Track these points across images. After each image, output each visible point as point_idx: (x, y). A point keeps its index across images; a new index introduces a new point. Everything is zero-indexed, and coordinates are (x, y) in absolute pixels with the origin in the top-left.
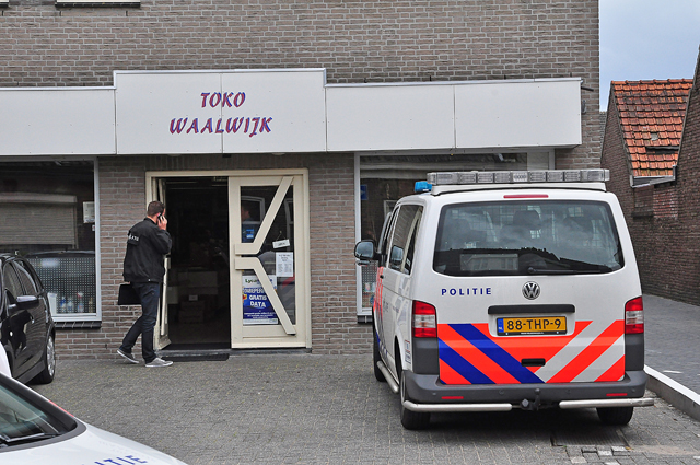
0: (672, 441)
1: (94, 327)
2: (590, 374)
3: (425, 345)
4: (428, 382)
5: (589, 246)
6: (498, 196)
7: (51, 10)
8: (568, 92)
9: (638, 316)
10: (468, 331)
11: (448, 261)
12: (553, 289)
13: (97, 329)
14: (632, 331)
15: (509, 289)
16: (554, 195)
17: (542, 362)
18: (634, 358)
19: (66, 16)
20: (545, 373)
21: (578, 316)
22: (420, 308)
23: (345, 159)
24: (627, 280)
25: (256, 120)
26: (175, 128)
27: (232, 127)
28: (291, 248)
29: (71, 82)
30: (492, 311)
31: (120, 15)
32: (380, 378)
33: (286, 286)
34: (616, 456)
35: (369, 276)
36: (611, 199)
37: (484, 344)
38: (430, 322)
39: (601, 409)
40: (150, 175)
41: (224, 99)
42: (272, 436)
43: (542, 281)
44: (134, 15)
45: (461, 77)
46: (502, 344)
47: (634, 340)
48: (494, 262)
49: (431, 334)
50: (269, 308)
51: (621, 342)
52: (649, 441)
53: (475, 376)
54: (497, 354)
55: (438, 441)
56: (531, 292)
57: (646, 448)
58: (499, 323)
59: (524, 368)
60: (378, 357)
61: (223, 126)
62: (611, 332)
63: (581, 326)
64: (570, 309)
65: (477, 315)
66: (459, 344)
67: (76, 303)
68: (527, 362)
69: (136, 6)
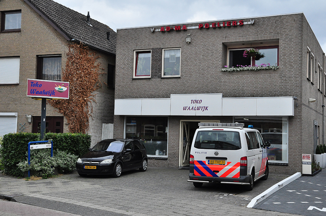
1: (166, 159)
2: (231, 176)
6: (211, 129)
7: (160, 79)
10: (201, 163)
12: (222, 153)
13: (167, 160)
14: (242, 165)
15: (211, 153)
16: (225, 129)
17: (218, 172)
18: (242, 172)
19: (163, 80)
20: (219, 174)
21: (228, 161)
23: (229, 118)
25: (204, 107)
26: (184, 109)
27: (198, 109)
30: (207, 158)
31: (175, 80)
37: (204, 166)
40: (181, 121)
41: (196, 102)
43: (220, 151)
44: (179, 80)
46: (208, 166)
47: (243, 168)
49: (193, 163)
51: (239, 168)
53: (202, 174)
54: (207, 169)
56: (217, 154)
58: (209, 161)
59: (214, 173)
61: (196, 109)
62: (237, 165)
63: (229, 163)
64: (226, 159)
65: (204, 159)
66: (199, 166)
67: (163, 153)
68: (214, 171)
69: (179, 78)
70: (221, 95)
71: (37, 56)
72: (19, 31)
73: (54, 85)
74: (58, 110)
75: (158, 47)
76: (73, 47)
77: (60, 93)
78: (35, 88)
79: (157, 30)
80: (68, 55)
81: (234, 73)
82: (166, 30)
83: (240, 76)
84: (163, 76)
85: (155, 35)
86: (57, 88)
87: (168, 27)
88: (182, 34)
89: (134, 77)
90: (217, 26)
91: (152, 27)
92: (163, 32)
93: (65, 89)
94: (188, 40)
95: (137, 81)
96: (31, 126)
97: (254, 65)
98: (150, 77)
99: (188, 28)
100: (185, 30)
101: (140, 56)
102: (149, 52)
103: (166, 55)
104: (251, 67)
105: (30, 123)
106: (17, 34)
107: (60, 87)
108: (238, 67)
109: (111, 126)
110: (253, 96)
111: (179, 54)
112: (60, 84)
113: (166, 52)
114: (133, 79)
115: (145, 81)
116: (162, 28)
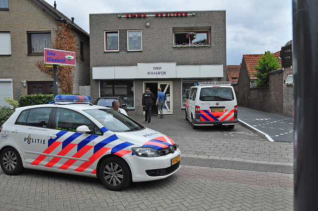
0: (241, 131)
2: (228, 119)
3: (198, 114)
4: (198, 120)
5: (228, 96)
6: (211, 86)
7: (126, 52)
8: (221, 67)
9: (237, 109)
10: (206, 111)
11: (202, 98)
12: (221, 104)
13: (134, 110)
14: (235, 111)
15: (213, 104)
16: (221, 86)
17: (219, 117)
18: (235, 116)
19: (129, 53)
20: (219, 119)
21: (226, 109)
22: (197, 107)
23: (179, 79)
24: (235, 102)
25: (163, 72)
26: (149, 73)
27: (159, 73)
28: (169, 96)
29: (130, 65)
30: (210, 107)
31: (139, 53)
32: (187, 119)
33: (168, 103)
34: (232, 134)
35: (184, 101)
36: (232, 87)
37: (209, 114)
38: (199, 109)
39: (228, 125)
40: (144, 82)
41: (157, 68)
42: (169, 130)
43: (220, 102)
44: (141, 53)
45: (201, 64)
47: (236, 113)
48: (209, 99)
49: (199, 112)
50: (165, 107)
51: (233, 113)
52: (238, 131)
53: (207, 119)
54: (211, 115)
55: (200, 131)
56: (217, 104)
57: (237, 132)
58: (211, 110)
59: (216, 118)
60: (187, 116)
61: (157, 73)
62: (232, 112)
63: (226, 110)
64: (224, 107)
65: (208, 108)
66: (204, 114)
68: (216, 117)
69: (142, 51)
70: (175, 64)
71: (27, 32)
72: (7, 10)
73: (64, 54)
74: (51, 76)
75: (125, 29)
76: (61, 25)
77: (70, 61)
78: (50, 56)
79: (122, 16)
80: (56, 32)
81: (181, 49)
82: (130, 16)
83: (186, 51)
84: (128, 50)
85: (120, 20)
86: (67, 57)
87: (132, 14)
88: (142, 20)
89: (105, 51)
90: (169, 15)
91: (119, 14)
92: (128, 18)
93: (72, 58)
94: (148, 24)
95: (108, 53)
96: (26, 89)
97: (191, 43)
98: (118, 51)
99: (147, 16)
100: (145, 17)
101: (108, 35)
102: (117, 32)
103: (129, 35)
104: (190, 45)
105: (25, 87)
106: (5, 12)
107: (69, 56)
108: (184, 44)
109: (87, 88)
110: (195, 64)
111: (140, 34)
112: (69, 54)
113: (130, 32)
114: (105, 52)
115: (114, 54)
116: (127, 14)
